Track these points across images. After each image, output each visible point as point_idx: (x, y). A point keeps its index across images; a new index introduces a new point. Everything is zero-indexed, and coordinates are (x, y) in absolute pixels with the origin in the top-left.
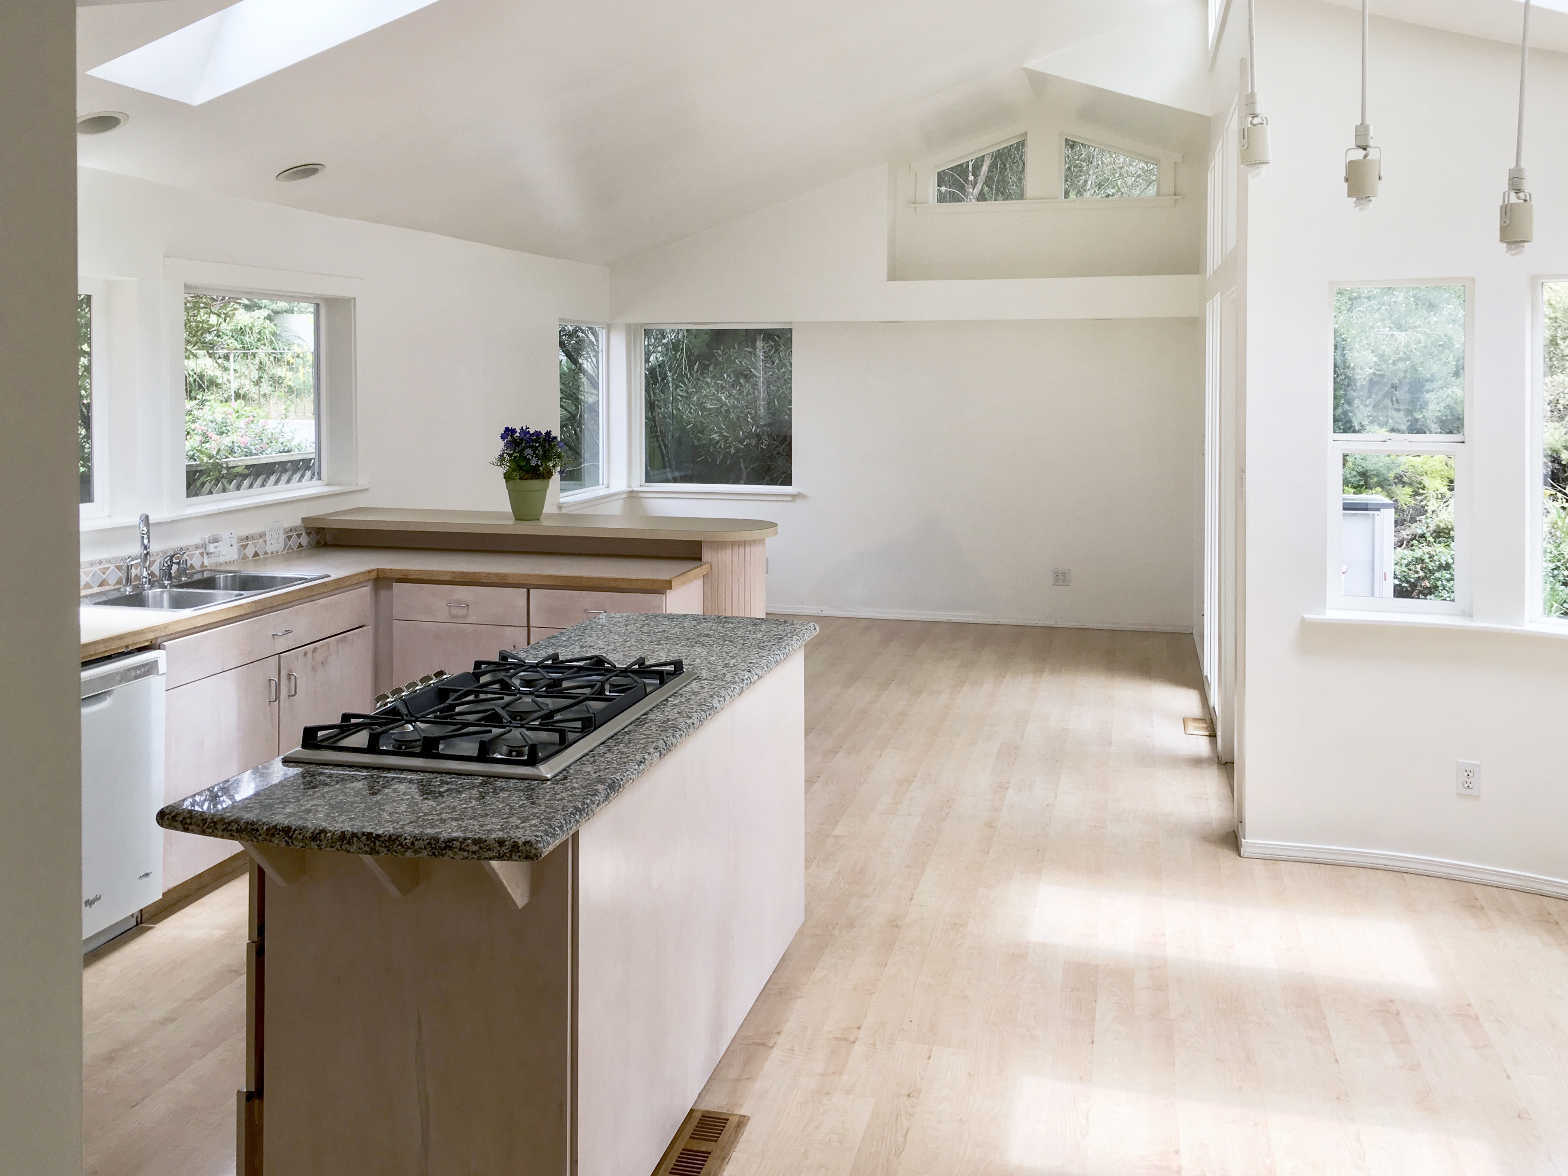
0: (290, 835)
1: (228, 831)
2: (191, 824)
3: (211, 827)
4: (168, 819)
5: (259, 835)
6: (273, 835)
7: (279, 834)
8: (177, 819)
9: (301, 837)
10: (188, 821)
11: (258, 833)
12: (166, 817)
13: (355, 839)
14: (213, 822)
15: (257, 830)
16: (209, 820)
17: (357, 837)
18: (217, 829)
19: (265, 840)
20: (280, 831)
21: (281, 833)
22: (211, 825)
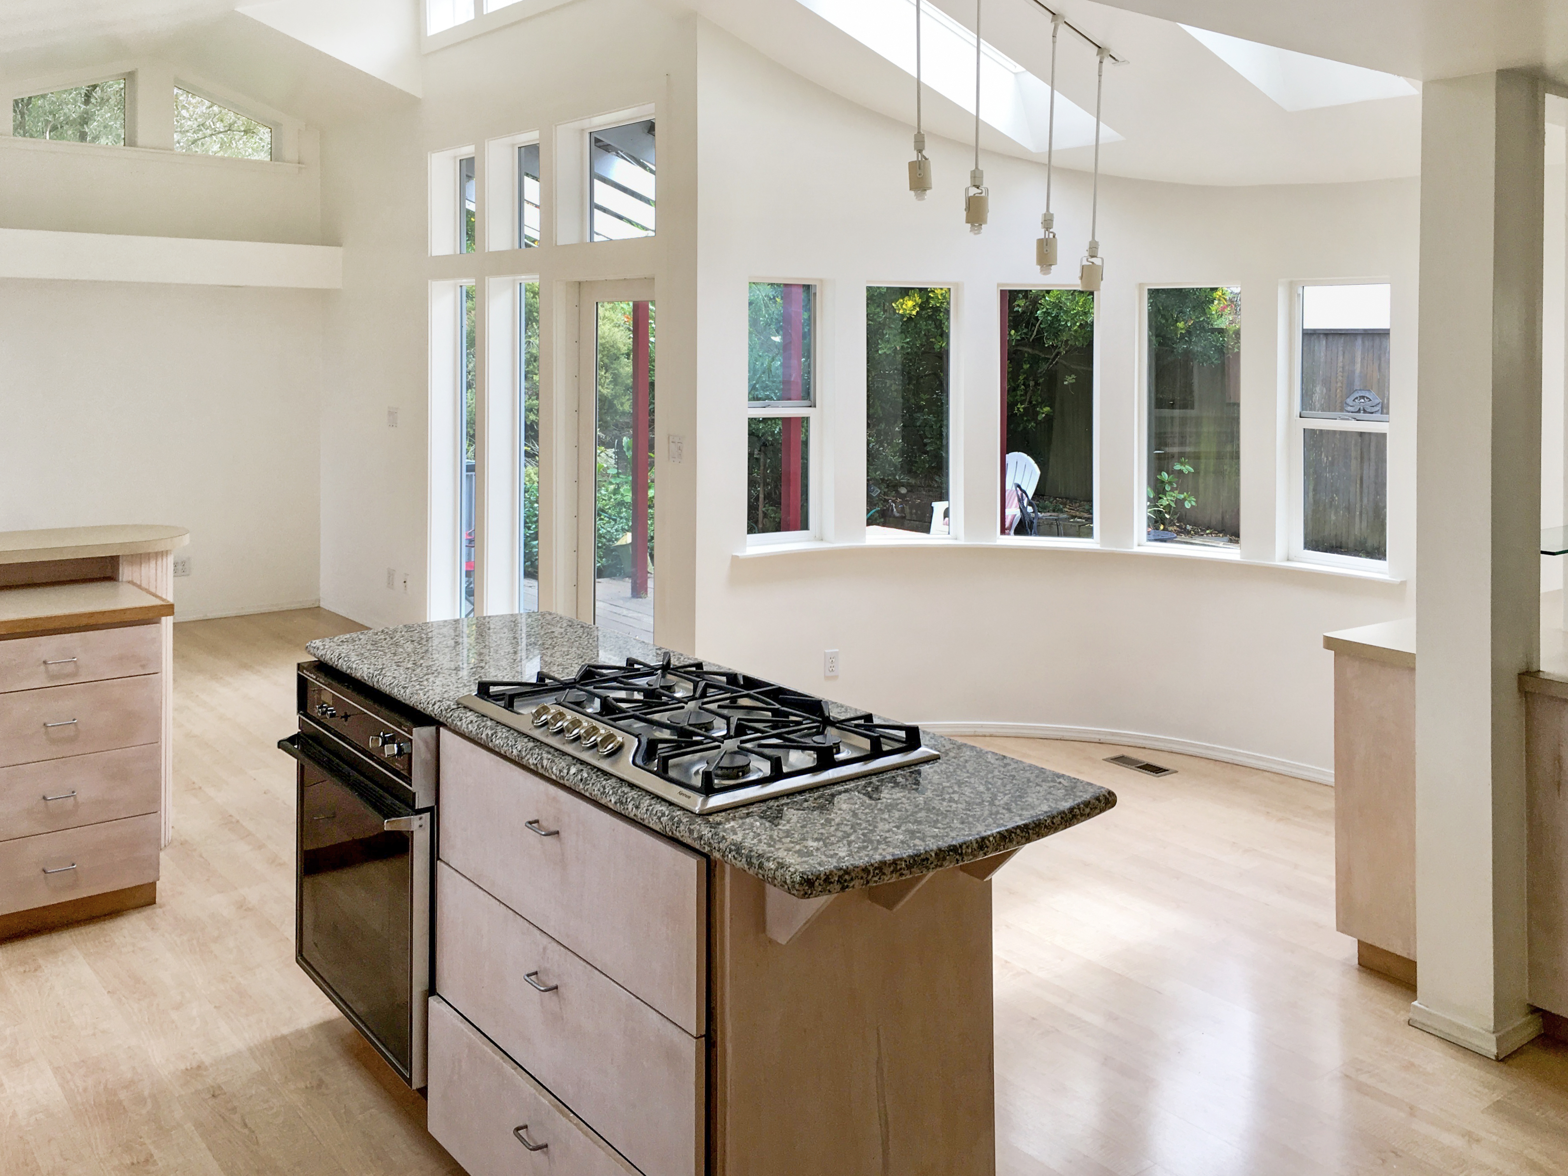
0: (960, 852)
1: (897, 871)
2: (852, 879)
3: (877, 874)
4: (820, 884)
5: (931, 864)
6: (944, 859)
7: (949, 855)
8: (832, 880)
9: (970, 851)
10: (847, 877)
11: (929, 862)
12: (817, 884)
13: (1013, 835)
14: (876, 868)
15: (927, 859)
16: (871, 869)
17: (1013, 832)
18: (884, 874)
19: (936, 866)
20: (948, 852)
21: (951, 853)
22: (877, 871)
